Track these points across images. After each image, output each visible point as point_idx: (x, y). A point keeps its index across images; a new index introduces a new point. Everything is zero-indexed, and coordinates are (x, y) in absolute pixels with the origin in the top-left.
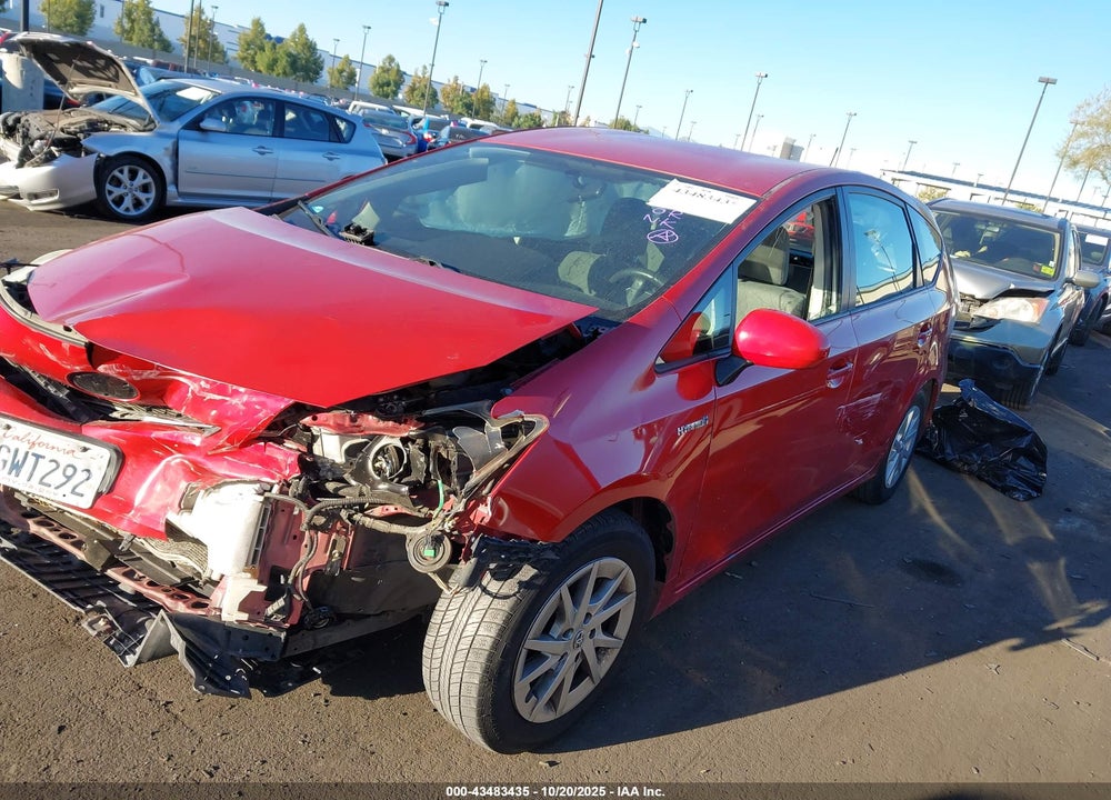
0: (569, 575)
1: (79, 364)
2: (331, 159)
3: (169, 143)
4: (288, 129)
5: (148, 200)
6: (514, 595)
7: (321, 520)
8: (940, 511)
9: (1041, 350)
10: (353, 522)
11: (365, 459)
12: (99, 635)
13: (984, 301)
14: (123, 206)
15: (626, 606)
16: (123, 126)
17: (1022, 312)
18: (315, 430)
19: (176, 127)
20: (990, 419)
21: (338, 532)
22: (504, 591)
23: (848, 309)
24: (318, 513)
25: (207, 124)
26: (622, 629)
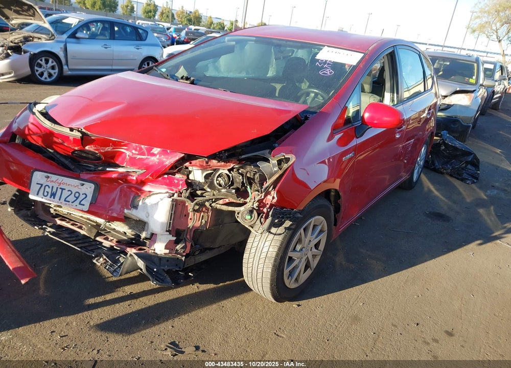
0: (304, 224)
1: (77, 146)
2: (138, 49)
3: (62, 45)
4: (116, 36)
5: (55, 73)
6: (283, 233)
7: (197, 207)
8: (437, 190)
9: (472, 117)
10: (211, 207)
11: (213, 180)
12: (101, 265)
13: (446, 97)
14: (44, 77)
15: (323, 238)
16: (39, 38)
17: (462, 100)
18: (190, 168)
19: (65, 37)
20: (455, 148)
21: (204, 212)
22: (279, 232)
23: (401, 102)
24: (196, 204)
25: (78, 35)
26: (322, 247)
